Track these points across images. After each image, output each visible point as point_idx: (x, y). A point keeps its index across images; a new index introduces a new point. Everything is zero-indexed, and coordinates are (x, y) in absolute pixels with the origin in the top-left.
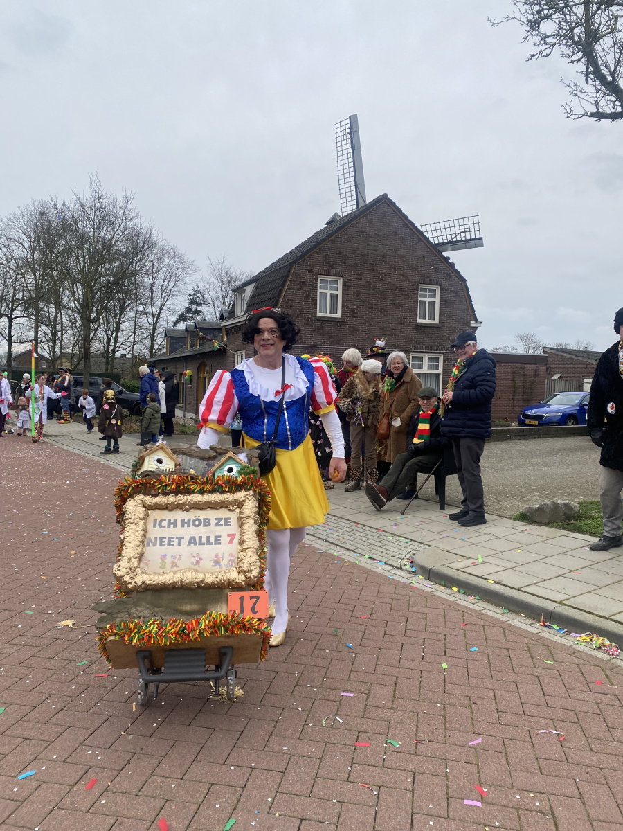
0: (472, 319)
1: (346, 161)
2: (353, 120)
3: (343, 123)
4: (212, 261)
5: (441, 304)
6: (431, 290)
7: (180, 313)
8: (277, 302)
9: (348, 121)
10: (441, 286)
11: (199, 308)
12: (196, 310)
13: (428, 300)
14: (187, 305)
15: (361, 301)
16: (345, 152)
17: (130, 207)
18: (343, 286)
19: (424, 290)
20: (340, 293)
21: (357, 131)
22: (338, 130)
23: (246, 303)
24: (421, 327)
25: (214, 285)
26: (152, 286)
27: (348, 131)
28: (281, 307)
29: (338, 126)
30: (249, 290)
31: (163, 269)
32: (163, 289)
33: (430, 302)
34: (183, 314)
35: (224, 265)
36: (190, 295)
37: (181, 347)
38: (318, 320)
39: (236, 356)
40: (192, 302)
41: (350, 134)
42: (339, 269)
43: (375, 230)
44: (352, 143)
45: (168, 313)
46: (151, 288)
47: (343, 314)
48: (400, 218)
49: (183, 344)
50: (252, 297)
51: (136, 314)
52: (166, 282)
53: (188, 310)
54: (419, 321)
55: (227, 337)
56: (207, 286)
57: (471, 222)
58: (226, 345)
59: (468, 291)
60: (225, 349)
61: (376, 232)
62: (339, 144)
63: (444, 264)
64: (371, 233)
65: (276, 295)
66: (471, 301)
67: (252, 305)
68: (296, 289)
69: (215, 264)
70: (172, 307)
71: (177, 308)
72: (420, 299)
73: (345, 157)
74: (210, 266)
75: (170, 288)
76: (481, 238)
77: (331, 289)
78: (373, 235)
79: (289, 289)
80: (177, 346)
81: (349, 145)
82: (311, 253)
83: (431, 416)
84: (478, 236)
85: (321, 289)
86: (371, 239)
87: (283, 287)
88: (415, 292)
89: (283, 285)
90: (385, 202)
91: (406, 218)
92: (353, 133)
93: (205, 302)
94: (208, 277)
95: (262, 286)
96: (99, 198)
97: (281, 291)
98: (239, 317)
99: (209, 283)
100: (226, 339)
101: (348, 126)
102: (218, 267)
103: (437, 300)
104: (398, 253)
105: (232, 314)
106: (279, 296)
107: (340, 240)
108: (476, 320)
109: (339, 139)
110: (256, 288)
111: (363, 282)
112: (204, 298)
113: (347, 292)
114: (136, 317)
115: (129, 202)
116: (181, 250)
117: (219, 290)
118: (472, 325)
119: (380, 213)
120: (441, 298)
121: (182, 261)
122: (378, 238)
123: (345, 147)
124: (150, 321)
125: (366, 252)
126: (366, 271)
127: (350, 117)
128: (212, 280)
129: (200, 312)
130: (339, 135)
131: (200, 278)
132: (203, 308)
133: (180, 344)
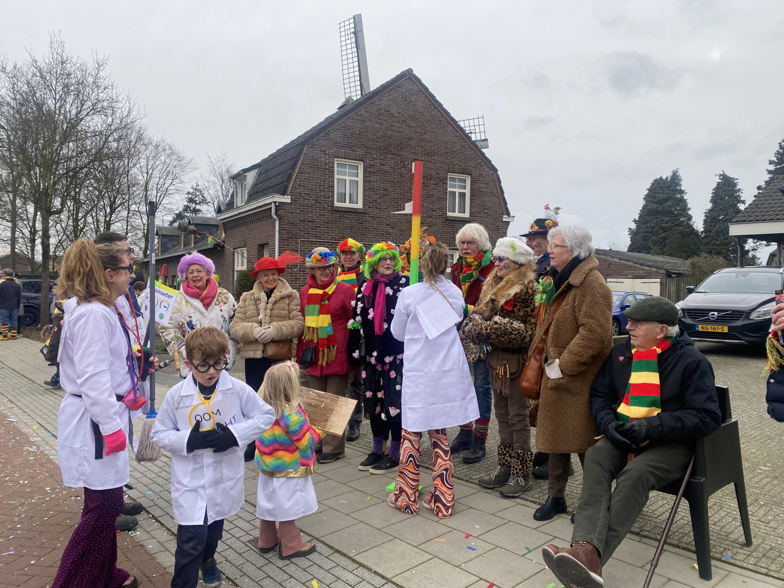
0: (505, 212)
1: (350, 61)
2: (357, 20)
3: (347, 23)
4: (212, 159)
5: (472, 196)
6: (460, 180)
7: (177, 212)
8: (286, 187)
9: (352, 21)
10: (471, 175)
11: (198, 207)
12: (194, 209)
13: (457, 191)
14: (186, 203)
15: (385, 190)
16: (349, 51)
17: (102, 74)
18: (364, 172)
19: (453, 179)
20: (360, 179)
21: (362, 31)
22: (342, 29)
23: (247, 191)
24: (451, 220)
25: (214, 183)
26: (147, 183)
27: (352, 30)
28: (291, 194)
29: (342, 25)
30: (251, 177)
31: (160, 167)
32: (159, 187)
33: (460, 193)
34: (180, 213)
35: (224, 163)
36: (189, 193)
37: (175, 246)
38: (335, 211)
39: (236, 254)
40: (191, 200)
41: (355, 33)
42: (360, 152)
43: (399, 109)
44: (356, 42)
45: (164, 213)
46: (146, 187)
47: (364, 205)
48: (426, 97)
49: (177, 243)
50: (255, 185)
51: (129, 213)
52: (162, 180)
53: (186, 208)
54: (449, 214)
55: (225, 233)
56: (207, 184)
57: (477, 123)
58: (224, 241)
59: (500, 182)
60: (223, 247)
61: (400, 111)
62: (344, 43)
63: (475, 152)
64: (394, 112)
65: (285, 178)
66: (502, 193)
67: (254, 194)
68: (309, 173)
69: (215, 161)
70: (168, 206)
71: (175, 207)
72: (449, 189)
73: (350, 56)
74: (210, 164)
75: (166, 186)
76: (486, 140)
77: (350, 175)
78: (396, 115)
79: (300, 172)
80: (169, 245)
81: (354, 45)
82: (326, 132)
83: (660, 356)
84: (483, 138)
85: (338, 174)
86: (395, 119)
87: (293, 171)
88: (444, 181)
89: (293, 168)
90: (410, 78)
91: (433, 97)
92: (358, 33)
93: (204, 201)
94: (208, 175)
95: (267, 171)
96: (62, 63)
97: (291, 175)
98: (238, 208)
99: (209, 182)
100: (224, 235)
101: (352, 25)
102: (218, 165)
103: (467, 191)
104: (426, 136)
105: (230, 205)
106: (288, 180)
107: (359, 118)
108: (508, 214)
109: (343, 39)
110: (260, 175)
111: (387, 168)
112: (203, 197)
113: (369, 179)
114: (128, 217)
115: (101, 68)
116: (178, 147)
117: (219, 188)
118: (504, 220)
119: (403, 90)
120: (472, 189)
121: (180, 159)
122: (403, 119)
123: (349, 46)
124: (145, 221)
125: (389, 133)
126: (390, 156)
127: (354, 17)
128: (212, 178)
129: (199, 211)
130: (343, 34)
131: (198, 176)
132: (203, 207)
133: (173, 243)
